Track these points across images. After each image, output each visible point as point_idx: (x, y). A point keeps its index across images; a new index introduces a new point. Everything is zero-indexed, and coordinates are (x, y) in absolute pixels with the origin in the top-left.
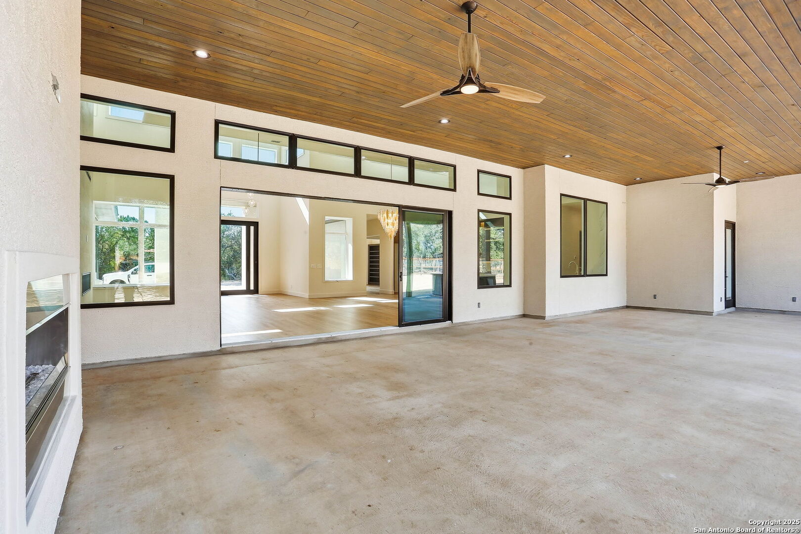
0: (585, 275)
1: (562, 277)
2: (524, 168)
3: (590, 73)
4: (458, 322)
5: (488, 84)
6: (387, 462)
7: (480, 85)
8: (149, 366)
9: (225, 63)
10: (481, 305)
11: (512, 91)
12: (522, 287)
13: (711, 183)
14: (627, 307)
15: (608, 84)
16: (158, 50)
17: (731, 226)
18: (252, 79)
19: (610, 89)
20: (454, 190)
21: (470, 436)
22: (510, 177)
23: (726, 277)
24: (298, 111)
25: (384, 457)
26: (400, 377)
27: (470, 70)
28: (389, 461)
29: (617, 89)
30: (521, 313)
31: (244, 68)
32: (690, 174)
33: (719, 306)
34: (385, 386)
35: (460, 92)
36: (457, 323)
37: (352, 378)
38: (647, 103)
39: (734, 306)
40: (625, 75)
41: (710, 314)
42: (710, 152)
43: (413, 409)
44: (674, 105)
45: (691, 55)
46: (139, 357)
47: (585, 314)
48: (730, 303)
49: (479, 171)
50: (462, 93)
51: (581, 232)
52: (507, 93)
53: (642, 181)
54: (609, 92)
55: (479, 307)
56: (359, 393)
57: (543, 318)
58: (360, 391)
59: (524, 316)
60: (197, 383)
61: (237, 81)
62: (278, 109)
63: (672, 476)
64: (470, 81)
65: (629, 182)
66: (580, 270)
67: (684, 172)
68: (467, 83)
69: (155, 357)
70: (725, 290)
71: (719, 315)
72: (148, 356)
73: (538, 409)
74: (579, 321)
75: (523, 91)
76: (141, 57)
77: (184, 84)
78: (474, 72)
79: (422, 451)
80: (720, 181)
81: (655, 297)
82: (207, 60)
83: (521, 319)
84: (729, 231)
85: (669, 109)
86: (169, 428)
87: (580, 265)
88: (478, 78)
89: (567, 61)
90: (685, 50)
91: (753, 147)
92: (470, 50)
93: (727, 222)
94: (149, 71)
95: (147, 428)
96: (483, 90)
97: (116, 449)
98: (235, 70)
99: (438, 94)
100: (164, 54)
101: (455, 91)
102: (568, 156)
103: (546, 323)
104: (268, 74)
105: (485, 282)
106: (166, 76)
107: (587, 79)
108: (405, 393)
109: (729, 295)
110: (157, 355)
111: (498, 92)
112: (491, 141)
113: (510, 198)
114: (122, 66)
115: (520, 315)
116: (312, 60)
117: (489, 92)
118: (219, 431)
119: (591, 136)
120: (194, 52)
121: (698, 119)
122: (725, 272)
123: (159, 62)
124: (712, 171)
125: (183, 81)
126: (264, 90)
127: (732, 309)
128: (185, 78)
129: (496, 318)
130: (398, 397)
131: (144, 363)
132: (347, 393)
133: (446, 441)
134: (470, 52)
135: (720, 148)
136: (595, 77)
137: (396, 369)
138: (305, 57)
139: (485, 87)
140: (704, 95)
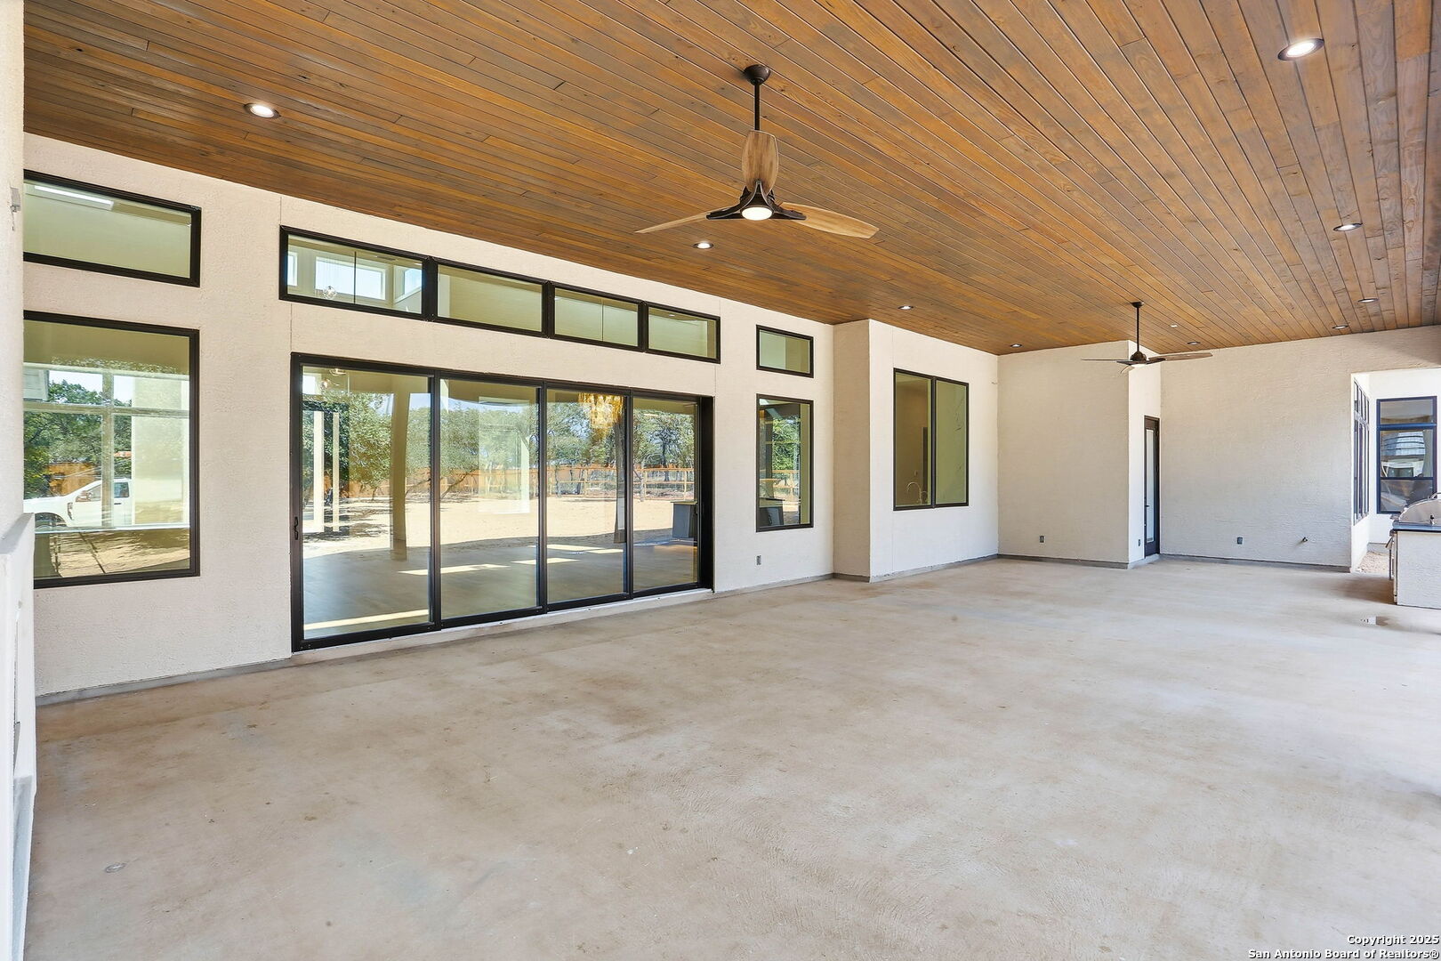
0: (934, 505)
1: (896, 509)
2: (834, 323)
3: (945, 184)
4: (724, 590)
5: (786, 205)
6: (627, 854)
7: (774, 207)
8: (146, 697)
9: (307, 129)
10: (762, 560)
11: (826, 218)
12: (830, 527)
13: (1124, 359)
14: (999, 557)
15: (973, 202)
16: (173, 96)
17: (1153, 424)
18: (358, 159)
19: (975, 211)
20: (717, 360)
21: (760, 798)
22: (811, 339)
23: (1146, 506)
24: (439, 215)
25: (620, 846)
26: (633, 698)
27: (759, 186)
28: (630, 852)
29: (986, 211)
30: (829, 572)
31: (344, 140)
32: (1093, 340)
33: (1136, 553)
34: (608, 716)
35: (740, 216)
36: (722, 593)
37: (547, 701)
38: (1033, 234)
39: (1158, 551)
40: (1000, 191)
41: (1123, 565)
42: (1123, 310)
43: (661, 755)
44: (1071, 239)
45: (1096, 170)
46: (126, 679)
47: (933, 570)
48: (1153, 547)
49: (759, 328)
50: (743, 218)
51: (925, 431)
52: (816, 221)
53: (1022, 349)
54: (975, 214)
55: (759, 563)
56: (565, 731)
57: (866, 579)
58: (566, 726)
59: (834, 576)
60: (254, 726)
61: (327, 159)
62: (403, 211)
63: (1071, 842)
64: (758, 201)
65: (1000, 351)
66: (925, 496)
67: (1086, 337)
68: (753, 204)
69: (160, 679)
70: (1145, 527)
71: (1136, 567)
72: (144, 678)
73: (866, 746)
74: (923, 584)
75: (842, 219)
76: (133, 106)
77: (218, 158)
78: (766, 188)
79: (684, 831)
80: (1138, 358)
81: (1042, 539)
82: (274, 121)
83: (830, 582)
84: (1150, 433)
85: (1065, 245)
86: (212, 821)
87: (925, 489)
88: (771, 195)
89: (910, 165)
90: (1088, 163)
91: (1183, 305)
92: (762, 155)
93: (1147, 419)
94: (151, 132)
95: (167, 824)
96: (779, 214)
97: (108, 870)
98: (325, 142)
99: (703, 216)
100: (181, 104)
101: (733, 214)
102: (906, 308)
103: (869, 589)
104: (390, 153)
105: (768, 519)
106: (185, 142)
107: (939, 192)
108: (644, 727)
109: (1151, 535)
110: (163, 675)
111: (803, 218)
112: (780, 280)
113: (811, 375)
114: (91, 117)
115: (826, 575)
116: (474, 135)
117: (788, 218)
118: (313, 818)
119: (945, 278)
120: (247, 107)
121: (1107, 261)
122: (1145, 498)
123: (170, 115)
124: (1125, 338)
125: (222, 153)
126: (376, 178)
127: (1155, 557)
128: (222, 149)
129: (788, 581)
130: (633, 736)
131: (134, 692)
132: (543, 732)
133: (721, 810)
134: (761, 158)
135: (1137, 305)
136: (952, 190)
137: (624, 683)
138: (460, 130)
139: (782, 210)
140: (1115, 228)
